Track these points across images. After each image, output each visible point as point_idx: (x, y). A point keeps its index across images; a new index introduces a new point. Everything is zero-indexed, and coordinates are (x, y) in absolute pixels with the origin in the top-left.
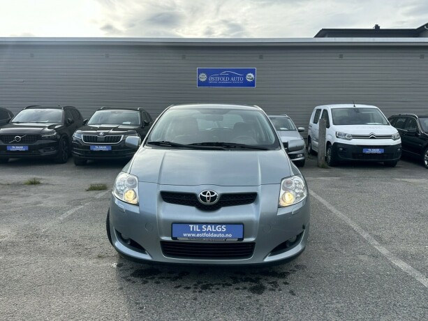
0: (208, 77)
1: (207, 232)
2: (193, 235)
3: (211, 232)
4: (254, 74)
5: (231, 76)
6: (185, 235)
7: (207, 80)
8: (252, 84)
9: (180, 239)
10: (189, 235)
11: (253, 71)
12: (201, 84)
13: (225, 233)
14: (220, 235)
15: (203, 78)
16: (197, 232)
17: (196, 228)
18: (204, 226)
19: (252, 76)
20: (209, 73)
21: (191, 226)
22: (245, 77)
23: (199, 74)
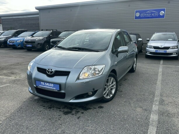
0: (140, 14)
1: (47, 86)
2: (43, 86)
3: (48, 86)
4: (164, 11)
5: (152, 13)
6: (40, 86)
7: (140, 16)
8: (163, 16)
9: (39, 87)
10: (41, 86)
11: (164, 10)
12: (136, 18)
13: (53, 87)
14: (51, 88)
15: (138, 15)
16: (43, 85)
17: (43, 83)
18: (46, 83)
19: (163, 12)
20: (141, 12)
21: (42, 82)
22: (159, 13)
23: (136, 13)
